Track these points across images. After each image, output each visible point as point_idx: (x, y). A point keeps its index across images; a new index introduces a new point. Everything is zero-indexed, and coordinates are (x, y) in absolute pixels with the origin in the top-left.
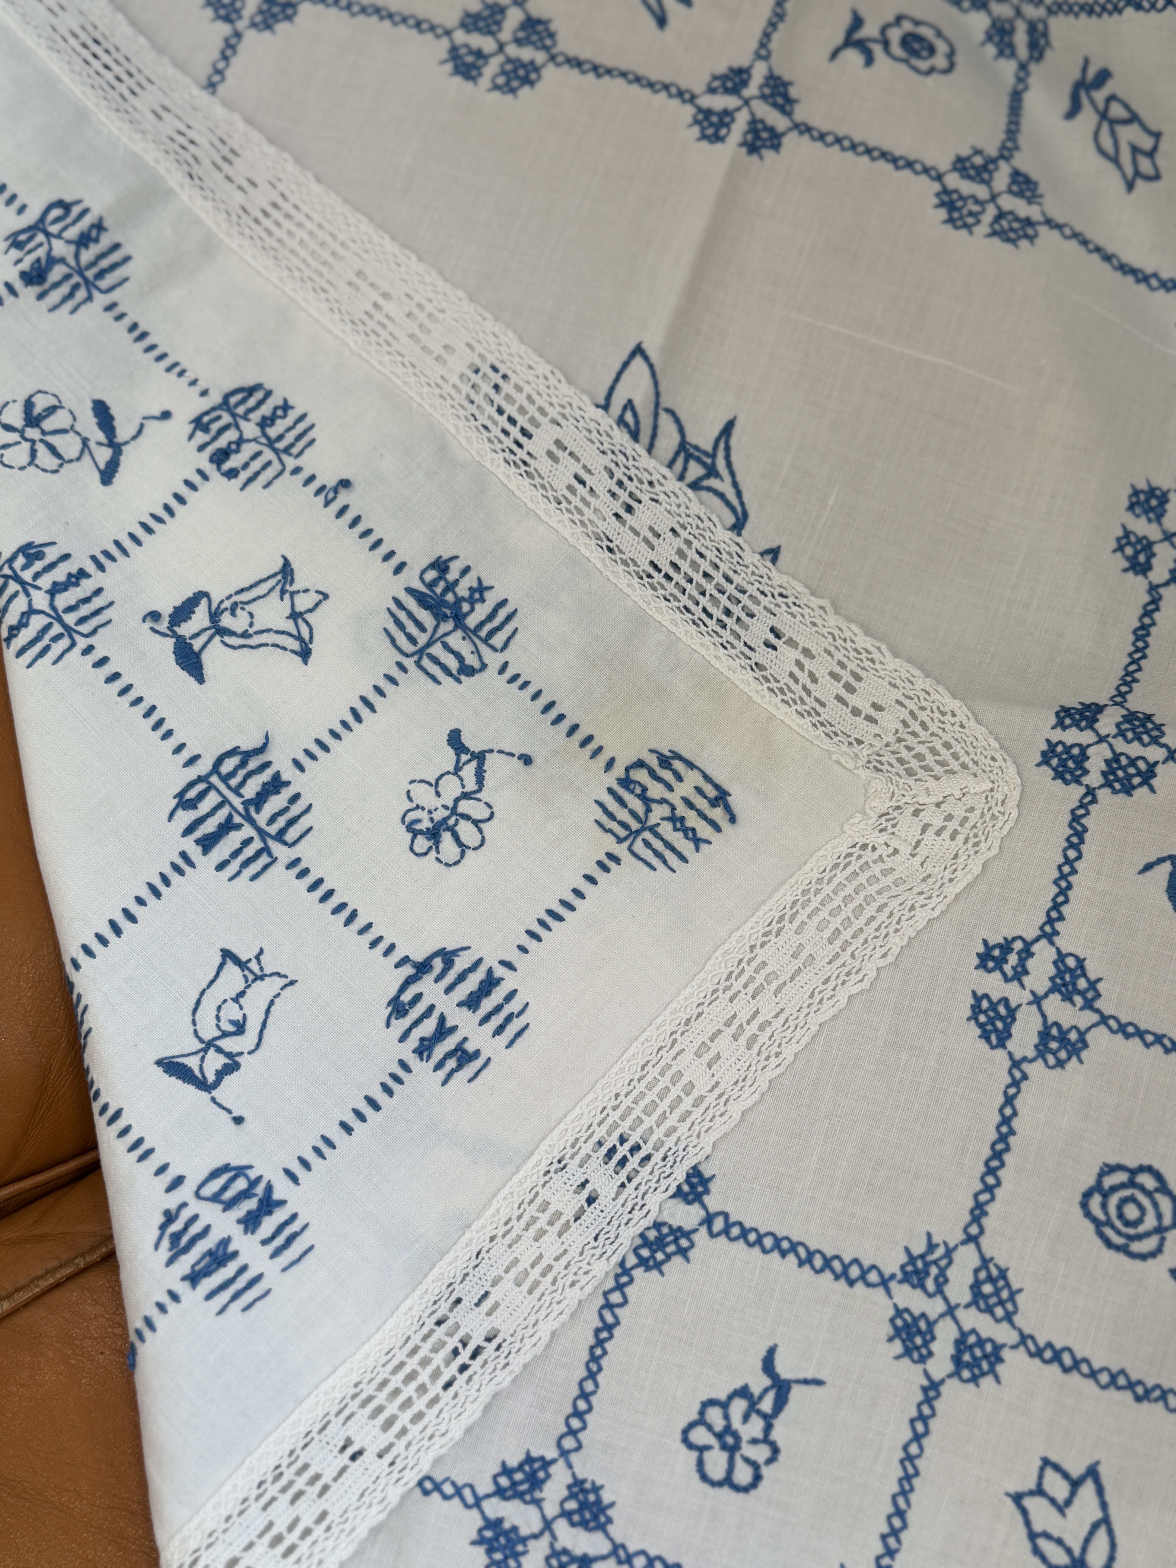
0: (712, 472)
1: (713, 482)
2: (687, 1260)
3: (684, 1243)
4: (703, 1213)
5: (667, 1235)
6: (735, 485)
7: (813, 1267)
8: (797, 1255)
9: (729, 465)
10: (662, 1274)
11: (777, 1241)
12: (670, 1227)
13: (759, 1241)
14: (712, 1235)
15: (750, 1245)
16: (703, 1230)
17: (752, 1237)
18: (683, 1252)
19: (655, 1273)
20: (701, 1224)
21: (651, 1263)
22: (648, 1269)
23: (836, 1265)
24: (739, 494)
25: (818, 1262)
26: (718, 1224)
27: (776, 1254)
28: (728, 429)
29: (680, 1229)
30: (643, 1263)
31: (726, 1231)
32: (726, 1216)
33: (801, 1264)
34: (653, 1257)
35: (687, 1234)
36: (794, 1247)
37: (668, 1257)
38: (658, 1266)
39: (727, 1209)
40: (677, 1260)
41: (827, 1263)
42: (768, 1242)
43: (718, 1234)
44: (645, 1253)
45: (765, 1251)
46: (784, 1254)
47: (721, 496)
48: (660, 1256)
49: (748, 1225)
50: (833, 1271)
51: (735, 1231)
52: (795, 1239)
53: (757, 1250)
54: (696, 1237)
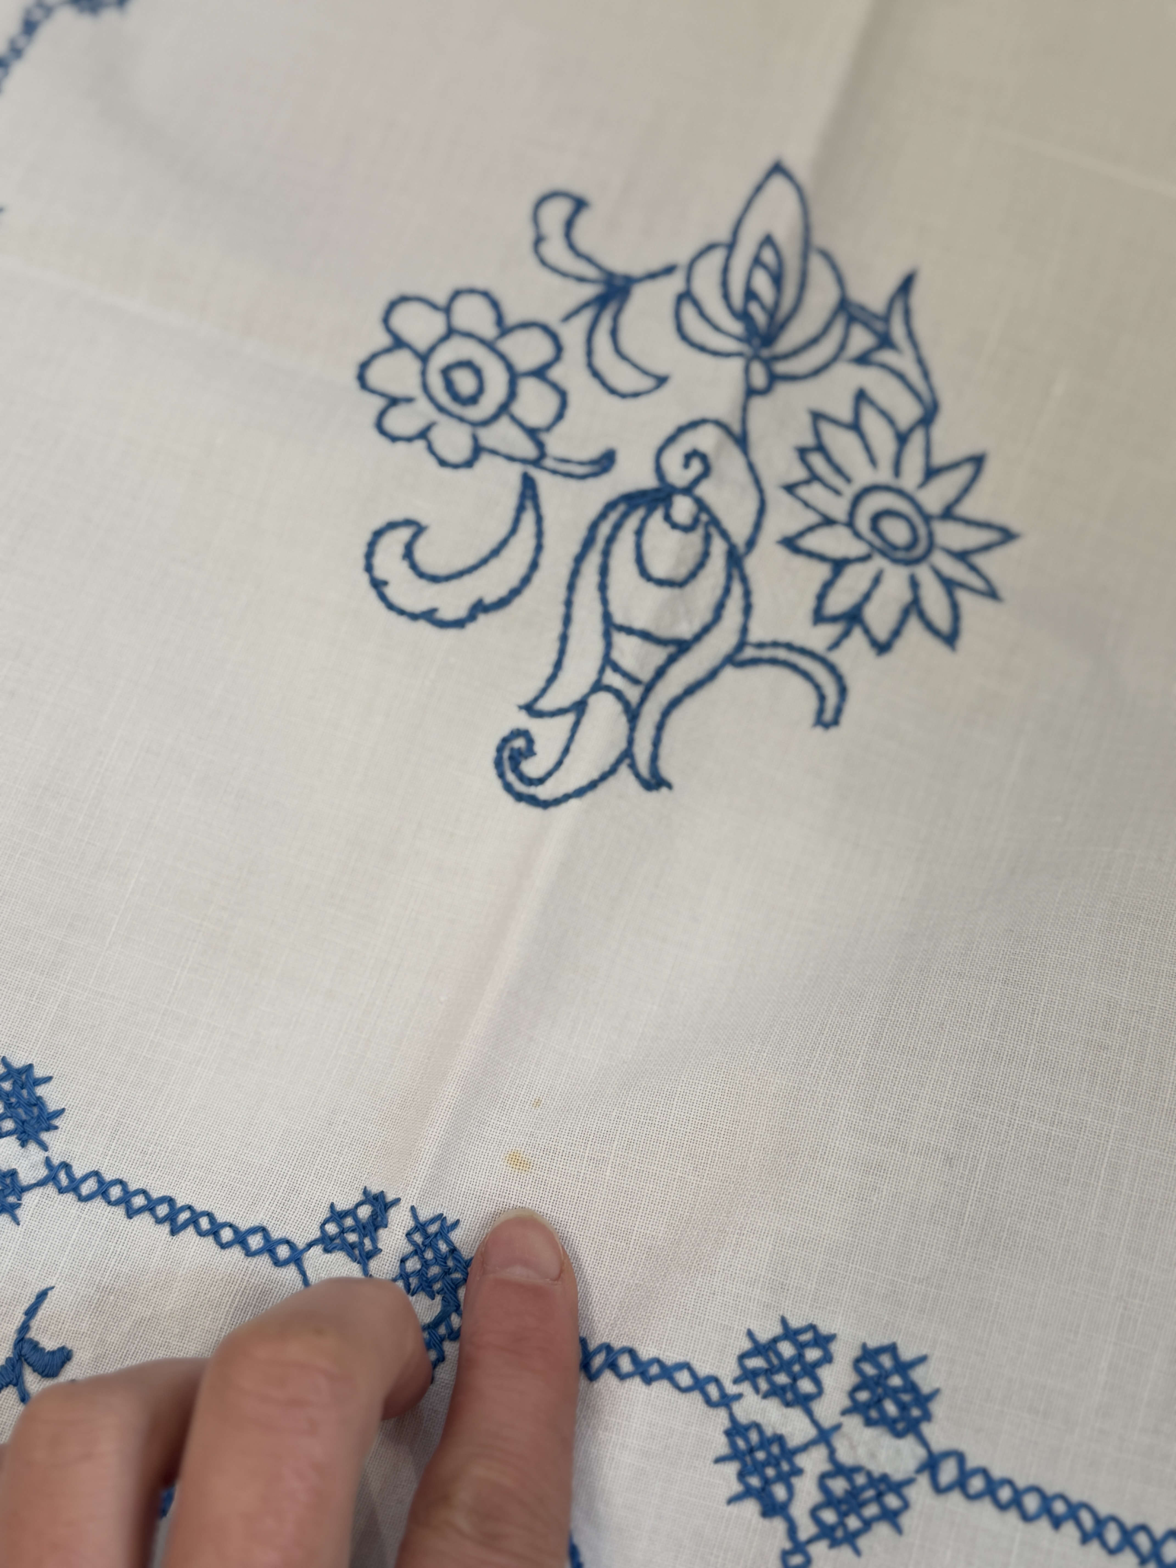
0: (885, 341)
1: (887, 356)
2: (898, 1529)
3: (892, 1501)
4: (921, 1453)
5: (863, 1489)
6: (920, 362)
7: (1104, 1544)
8: (1079, 1524)
9: (911, 334)
10: (857, 1552)
11: (1046, 1501)
12: (869, 1474)
13: (1017, 1501)
14: (939, 1490)
15: (1002, 1507)
16: (924, 1481)
17: (1005, 1494)
18: (891, 1517)
19: (845, 1552)
20: (920, 1470)
21: (839, 1533)
22: (834, 1543)
23: (1143, 1541)
24: (926, 374)
25: (1113, 1536)
26: (948, 1472)
27: (1044, 1524)
28: (906, 285)
29: (884, 1478)
30: (826, 1533)
31: (961, 1483)
32: (960, 1457)
33: (1085, 1538)
34: (842, 1524)
35: (898, 1488)
36: (1073, 1511)
37: (867, 1524)
38: (851, 1539)
39: (962, 1447)
40: (883, 1530)
41: (1128, 1537)
42: (1031, 1503)
43: (949, 1489)
44: (829, 1516)
45: (1026, 1518)
46: (1057, 1523)
47: (901, 376)
48: (853, 1523)
49: (997, 1473)
50: (1136, 1549)
51: (977, 1484)
52: (1075, 1497)
53: (1012, 1517)
54: (911, 1493)
